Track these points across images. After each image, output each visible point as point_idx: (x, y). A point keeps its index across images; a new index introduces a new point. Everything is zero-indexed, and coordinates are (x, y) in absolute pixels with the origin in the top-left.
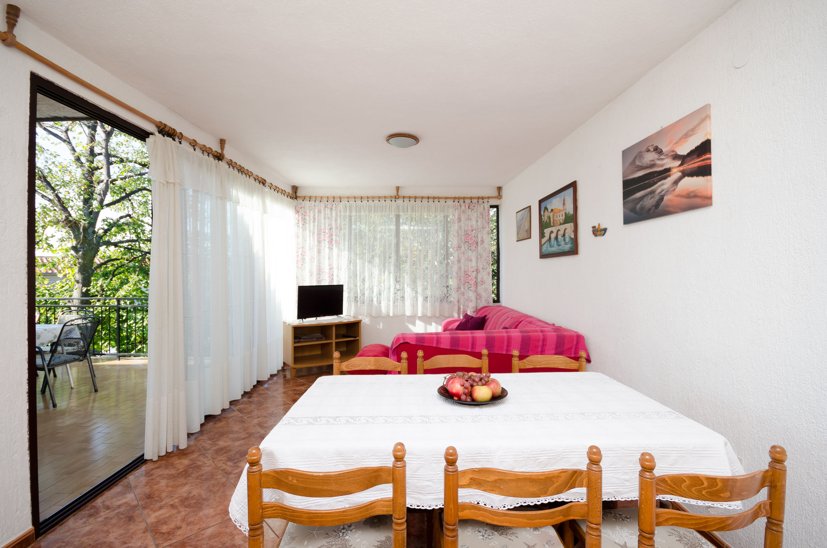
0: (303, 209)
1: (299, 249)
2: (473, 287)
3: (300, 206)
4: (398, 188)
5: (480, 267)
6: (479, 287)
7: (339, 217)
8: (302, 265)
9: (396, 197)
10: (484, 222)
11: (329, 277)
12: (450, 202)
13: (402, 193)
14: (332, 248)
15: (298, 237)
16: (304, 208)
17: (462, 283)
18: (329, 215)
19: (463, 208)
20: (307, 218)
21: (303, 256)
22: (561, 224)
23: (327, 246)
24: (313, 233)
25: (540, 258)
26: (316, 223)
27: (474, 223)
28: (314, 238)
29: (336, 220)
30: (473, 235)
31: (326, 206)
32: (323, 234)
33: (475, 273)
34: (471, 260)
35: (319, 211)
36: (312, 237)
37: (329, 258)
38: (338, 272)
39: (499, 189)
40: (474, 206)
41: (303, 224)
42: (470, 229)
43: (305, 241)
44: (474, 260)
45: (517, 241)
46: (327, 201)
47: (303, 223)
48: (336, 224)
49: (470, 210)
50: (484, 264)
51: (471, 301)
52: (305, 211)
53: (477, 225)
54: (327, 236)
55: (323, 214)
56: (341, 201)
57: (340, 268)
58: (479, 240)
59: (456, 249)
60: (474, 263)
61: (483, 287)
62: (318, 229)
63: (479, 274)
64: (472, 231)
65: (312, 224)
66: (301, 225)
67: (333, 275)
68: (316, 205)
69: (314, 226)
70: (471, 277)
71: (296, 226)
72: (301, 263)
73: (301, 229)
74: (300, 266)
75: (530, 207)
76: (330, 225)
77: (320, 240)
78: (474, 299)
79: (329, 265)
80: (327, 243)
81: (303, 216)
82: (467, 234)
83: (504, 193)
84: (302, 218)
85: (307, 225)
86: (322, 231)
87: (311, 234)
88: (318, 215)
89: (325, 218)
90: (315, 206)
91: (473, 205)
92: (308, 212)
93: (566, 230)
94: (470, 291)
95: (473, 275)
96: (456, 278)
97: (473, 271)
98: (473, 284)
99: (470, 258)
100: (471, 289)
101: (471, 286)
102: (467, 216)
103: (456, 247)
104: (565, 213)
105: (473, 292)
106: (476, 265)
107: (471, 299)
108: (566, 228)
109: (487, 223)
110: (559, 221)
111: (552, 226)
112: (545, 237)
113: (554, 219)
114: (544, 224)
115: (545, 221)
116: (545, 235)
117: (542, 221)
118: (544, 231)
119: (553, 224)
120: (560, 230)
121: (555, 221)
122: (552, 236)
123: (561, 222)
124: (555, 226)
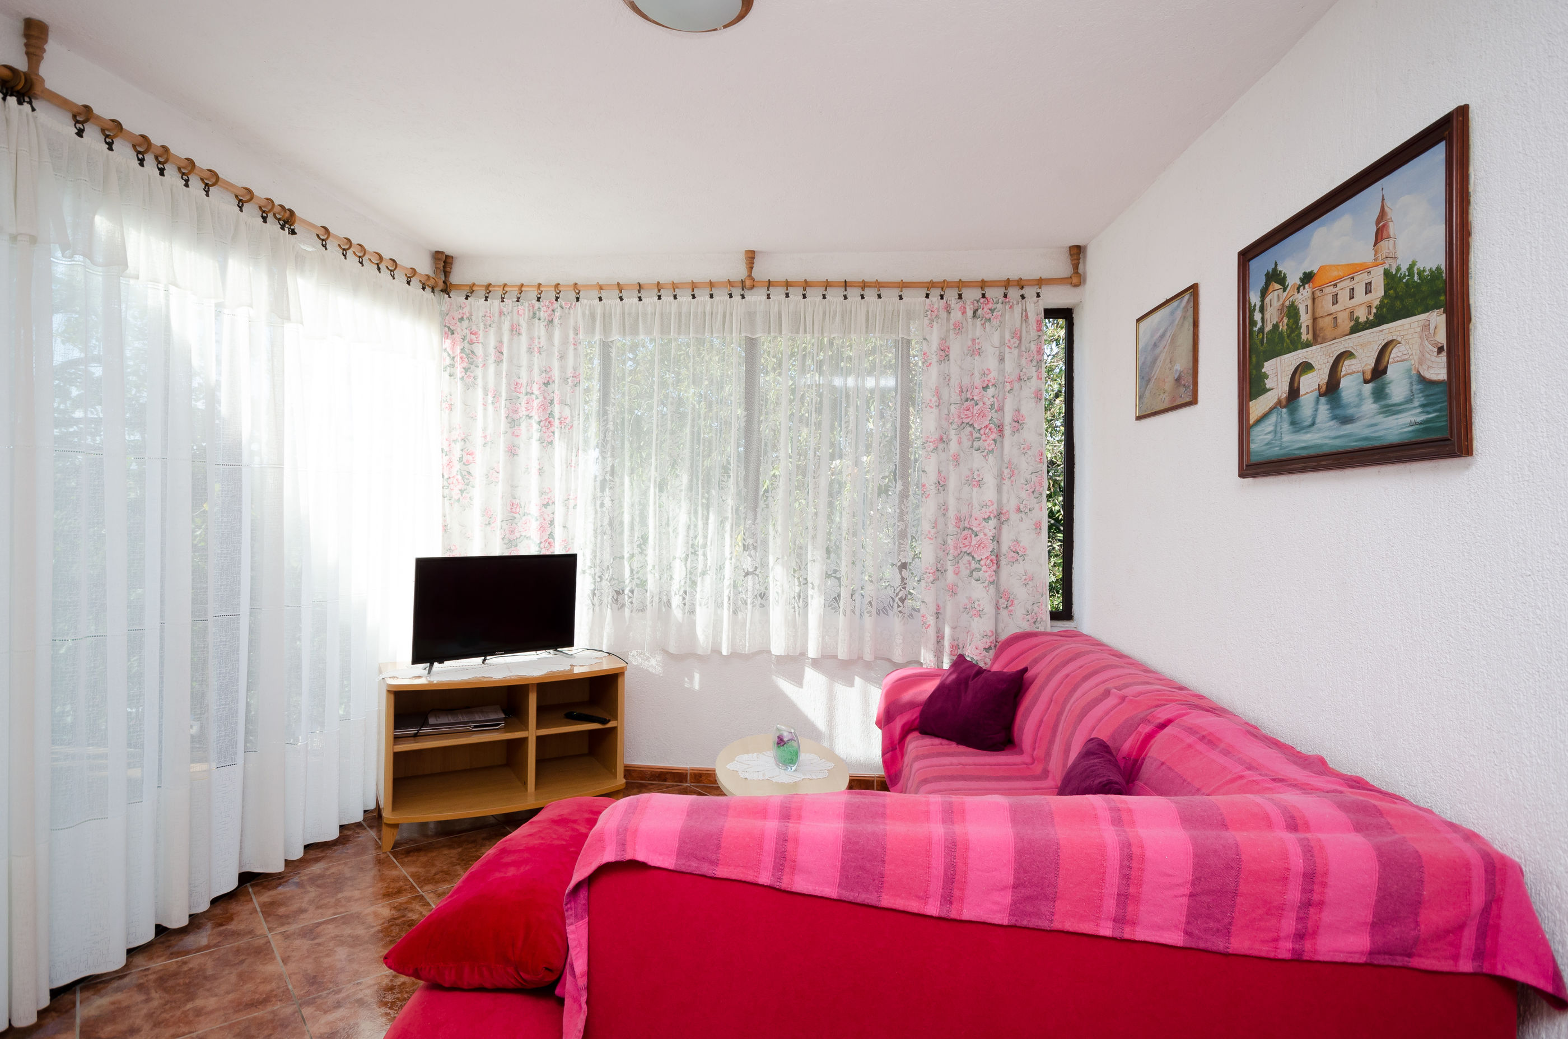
0: (465, 323)
1: (453, 445)
2: (984, 568)
3: (458, 316)
4: (751, 257)
5: (1010, 504)
6: (1005, 570)
7: (572, 347)
8: (462, 491)
9: (747, 285)
10: (1023, 362)
11: (542, 529)
12: (915, 299)
13: (762, 271)
14: (551, 443)
15: (451, 408)
16: (469, 319)
17: (950, 557)
18: (543, 341)
19: (956, 315)
20: (479, 350)
21: (467, 464)
22: (1357, 327)
23: (536, 435)
24: (496, 396)
25: (1242, 475)
26: (505, 366)
27: (992, 363)
28: (496, 410)
29: (562, 357)
30: (988, 403)
31: (535, 314)
32: (523, 399)
33: (993, 523)
34: (979, 484)
35: (515, 330)
36: (490, 408)
37: (541, 471)
38: (567, 515)
39: (1077, 252)
40: (992, 311)
41: (466, 370)
42: (978, 382)
43: (473, 418)
44: (990, 481)
45: (1138, 418)
46: (539, 299)
47: (465, 365)
48: (563, 369)
49: (978, 322)
50: (1023, 494)
51: (980, 614)
52: (474, 328)
53: (1002, 371)
54: (536, 404)
55: (524, 339)
56: (578, 299)
57: (572, 503)
58: (1008, 419)
59: (932, 446)
60: (989, 493)
61: (1019, 568)
62: (509, 384)
63: (1005, 528)
64: (985, 388)
65: (492, 368)
66: (459, 371)
67: (552, 523)
68: (505, 310)
69: (498, 374)
70: (981, 535)
71: (446, 375)
72: (460, 486)
73: (459, 382)
74: (456, 494)
75: (1193, 290)
76: (547, 370)
77: (516, 416)
78: (989, 609)
79: (542, 493)
80: (536, 426)
81: (467, 345)
82: (967, 400)
83: (1093, 265)
84: (463, 350)
85: (479, 372)
86: (523, 390)
87: (490, 399)
88: (511, 340)
89: (530, 350)
90: (501, 313)
91: (990, 306)
92: (481, 333)
93: (1390, 348)
94: (977, 580)
95: (987, 531)
96: (930, 538)
97: (986, 517)
98: (987, 558)
99: (979, 475)
100: (981, 574)
101: (978, 566)
102: (970, 343)
103: (932, 440)
104: (1387, 274)
105: (986, 584)
106: (995, 500)
107: (978, 609)
108: (1390, 338)
109: (1034, 363)
110: (1346, 315)
111: (1308, 345)
112: (1265, 390)
113: (1319, 311)
114: (1266, 341)
115: (1268, 327)
116: (1268, 384)
117: (1254, 329)
118: (1263, 367)
119: (1310, 336)
120: (1351, 355)
121: (1327, 319)
122: (1305, 384)
123: (1363, 316)
124: (1324, 340)
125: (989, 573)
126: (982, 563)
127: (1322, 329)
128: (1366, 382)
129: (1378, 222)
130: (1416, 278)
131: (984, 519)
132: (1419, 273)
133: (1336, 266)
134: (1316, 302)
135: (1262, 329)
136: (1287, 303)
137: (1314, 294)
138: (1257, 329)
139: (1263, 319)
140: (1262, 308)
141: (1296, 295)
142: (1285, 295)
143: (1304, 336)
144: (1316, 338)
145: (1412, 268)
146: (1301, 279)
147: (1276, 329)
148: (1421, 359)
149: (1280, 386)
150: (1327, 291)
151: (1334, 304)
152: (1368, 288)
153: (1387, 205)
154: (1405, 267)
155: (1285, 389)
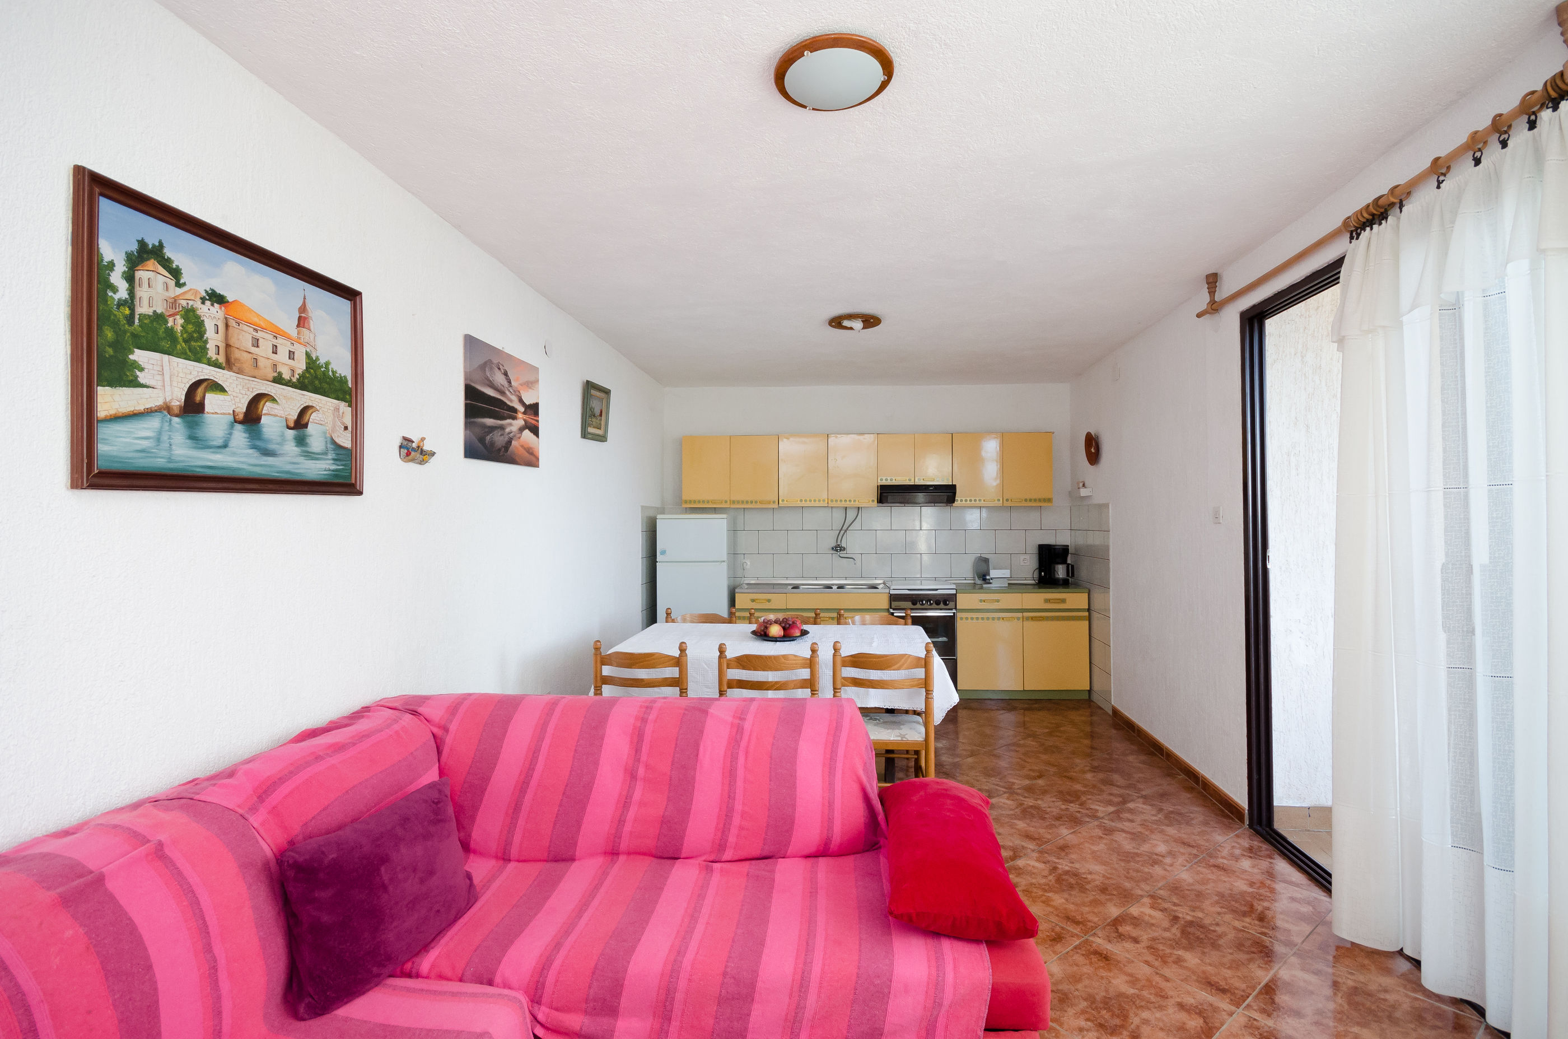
104: (308, 355)
108: (311, 404)
110: (269, 363)
111: (216, 365)
112: (135, 383)
113: (233, 341)
114: (137, 321)
115: (143, 309)
116: (142, 377)
117: (110, 294)
118: (133, 353)
119: (222, 359)
120: (273, 400)
121: (245, 354)
122: (212, 401)
123: (286, 376)
124: (240, 372)
127: (236, 359)
128: (289, 428)
129: (302, 312)
130: (330, 373)
132: (333, 372)
133: (258, 316)
134: (231, 329)
135: (130, 302)
136: (184, 303)
137: (226, 318)
138: (117, 297)
139: (131, 292)
140: (130, 278)
141: (198, 304)
142: (179, 291)
143: (212, 354)
144: (229, 364)
145: (327, 364)
146: (206, 291)
147: (158, 318)
148: (334, 429)
149: (167, 388)
150: (245, 328)
151: (253, 346)
152: (291, 355)
153: (309, 306)
154: (322, 361)
155: (177, 397)
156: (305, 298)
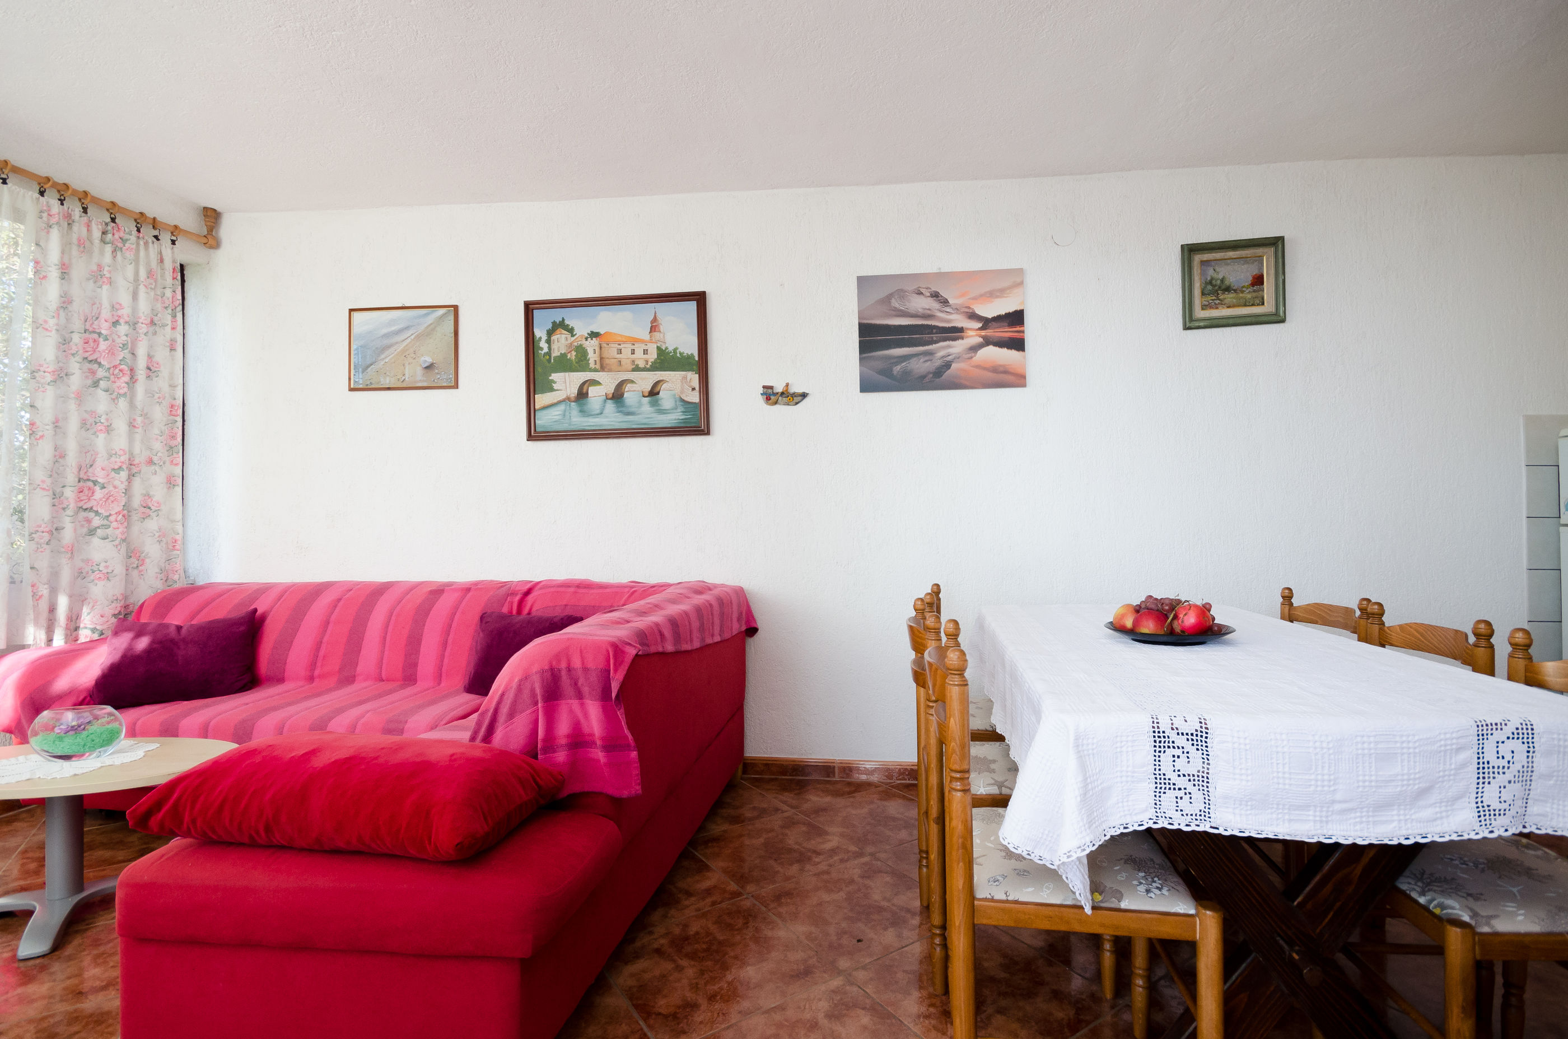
2: (115, 524)
5: (140, 458)
6: (136, 529)
10: (159, 306)
12: (25, 191)
17: (69, 512)
19: (79, 229)
22: (637, 369)
25: (529, 439)
27: (124, 298)
30: (120, 341)
33: (124, 475)
34: (107, 429)
39: (211, 216)
40: (124, 241)
42: (106, 313)
44: (121, 426)
45: (351, 387)
49: (107, 248)
51: (107, 576)
53: (134, 310)
58: (142, 363)
60: (120, 442)
61: (152, 525)
63: (137, 481)
64: (116, 323)
70: (108, 488)
75: (451, 308)
78: (119, 569)
82: (93, 332)
91: (122, 234)
93: (661, 384)
94: (104, 539)
95: (117, 483)
96: (44, 489)
97: (116, 467)
98: (117, 513)
99: (107, 420)
100: (109, 531)
101: (105, 522)
102: (95, 268)
103: (49, 370)
104: (658, 348)
105: (117, 542)
106: (127, 450)
107: (105, 571)
108: (661, 379)
109: (170, 311)
110: (629, 361)
111: (595, 370)
112: (552, 390)
113: (605, 355)
114: (552, 361)
115: (555, 353)
116: (555, 386)
117: (540, 352)
118: (550, 376)
119: (598, 366)
120: (632, 382)
121: (613, 360)
122: (592, 391)
123: (642, 365)
124: (610, 371)
125: (120, 530)
126: (112, 518)
127: (607, 364)
128: (644, 396)
129: (652, 322)
130: (678, 355)
131: (114, 469)
132: (680, 353)
133: (621, 336)
134: (603, 349)
135: (549, 354)
136: (576, 344)
137: (600, 344)
138: (543, 352)
139: (550, 348)
140: (548, 341)
141: (584, 341)
142: (573, 339)
143: (592, 365)
144: (603, 368)
145: (675, 350)
146: (588, 334)
147: (563, 356)
148: (682, 392)
149: (568, 389)
150: (612, 345)
151: (618, 354)
152: (645, 352)
153: (659, 316)
154: (671, 349)
155: (573, 392)
156: (655, 313)
